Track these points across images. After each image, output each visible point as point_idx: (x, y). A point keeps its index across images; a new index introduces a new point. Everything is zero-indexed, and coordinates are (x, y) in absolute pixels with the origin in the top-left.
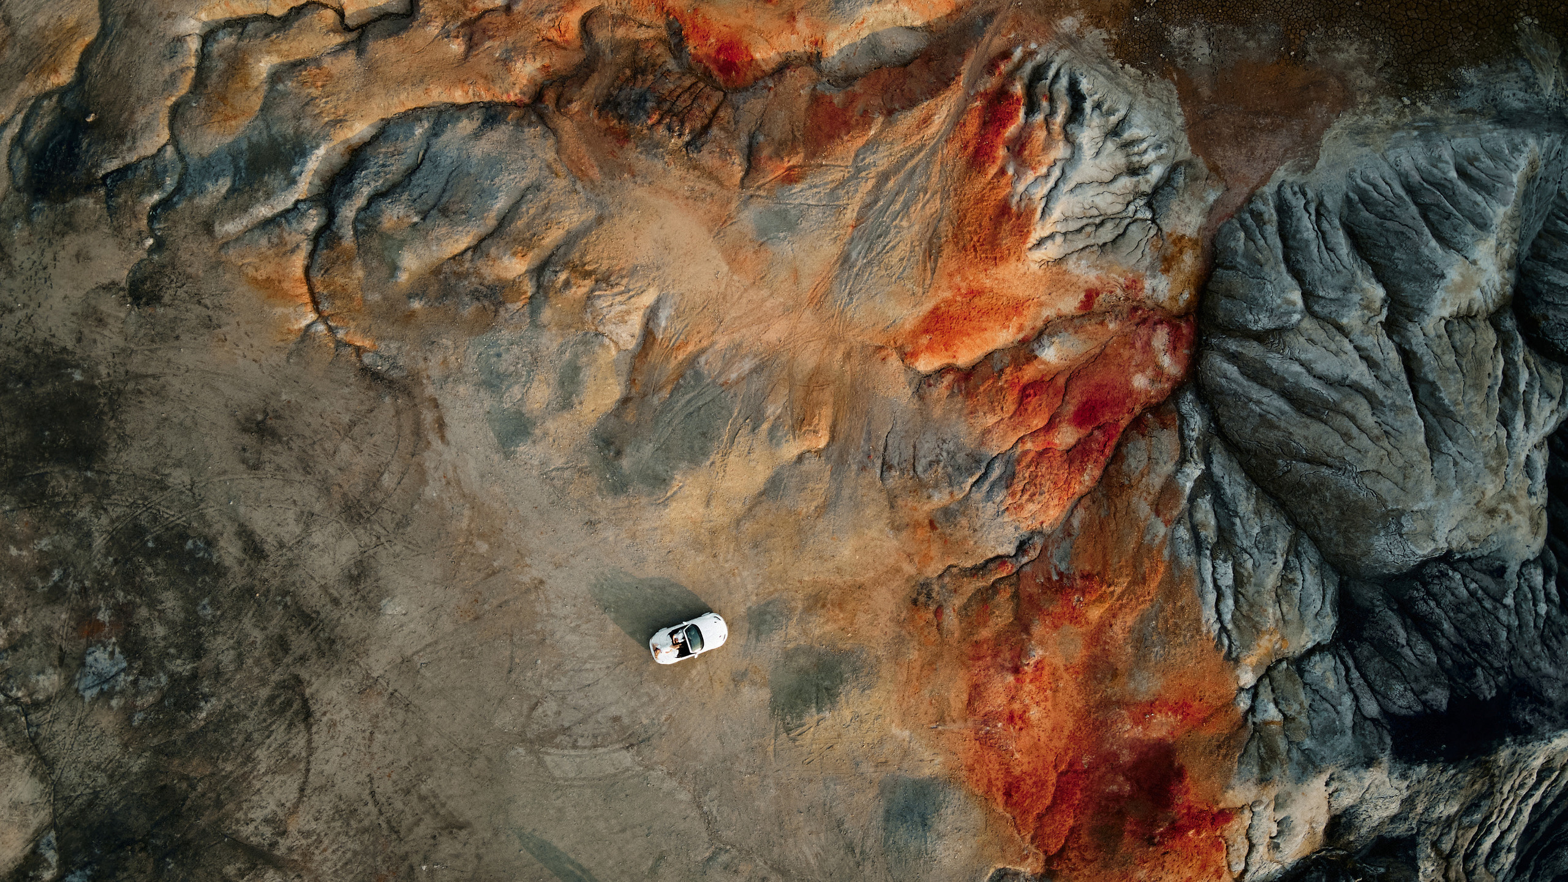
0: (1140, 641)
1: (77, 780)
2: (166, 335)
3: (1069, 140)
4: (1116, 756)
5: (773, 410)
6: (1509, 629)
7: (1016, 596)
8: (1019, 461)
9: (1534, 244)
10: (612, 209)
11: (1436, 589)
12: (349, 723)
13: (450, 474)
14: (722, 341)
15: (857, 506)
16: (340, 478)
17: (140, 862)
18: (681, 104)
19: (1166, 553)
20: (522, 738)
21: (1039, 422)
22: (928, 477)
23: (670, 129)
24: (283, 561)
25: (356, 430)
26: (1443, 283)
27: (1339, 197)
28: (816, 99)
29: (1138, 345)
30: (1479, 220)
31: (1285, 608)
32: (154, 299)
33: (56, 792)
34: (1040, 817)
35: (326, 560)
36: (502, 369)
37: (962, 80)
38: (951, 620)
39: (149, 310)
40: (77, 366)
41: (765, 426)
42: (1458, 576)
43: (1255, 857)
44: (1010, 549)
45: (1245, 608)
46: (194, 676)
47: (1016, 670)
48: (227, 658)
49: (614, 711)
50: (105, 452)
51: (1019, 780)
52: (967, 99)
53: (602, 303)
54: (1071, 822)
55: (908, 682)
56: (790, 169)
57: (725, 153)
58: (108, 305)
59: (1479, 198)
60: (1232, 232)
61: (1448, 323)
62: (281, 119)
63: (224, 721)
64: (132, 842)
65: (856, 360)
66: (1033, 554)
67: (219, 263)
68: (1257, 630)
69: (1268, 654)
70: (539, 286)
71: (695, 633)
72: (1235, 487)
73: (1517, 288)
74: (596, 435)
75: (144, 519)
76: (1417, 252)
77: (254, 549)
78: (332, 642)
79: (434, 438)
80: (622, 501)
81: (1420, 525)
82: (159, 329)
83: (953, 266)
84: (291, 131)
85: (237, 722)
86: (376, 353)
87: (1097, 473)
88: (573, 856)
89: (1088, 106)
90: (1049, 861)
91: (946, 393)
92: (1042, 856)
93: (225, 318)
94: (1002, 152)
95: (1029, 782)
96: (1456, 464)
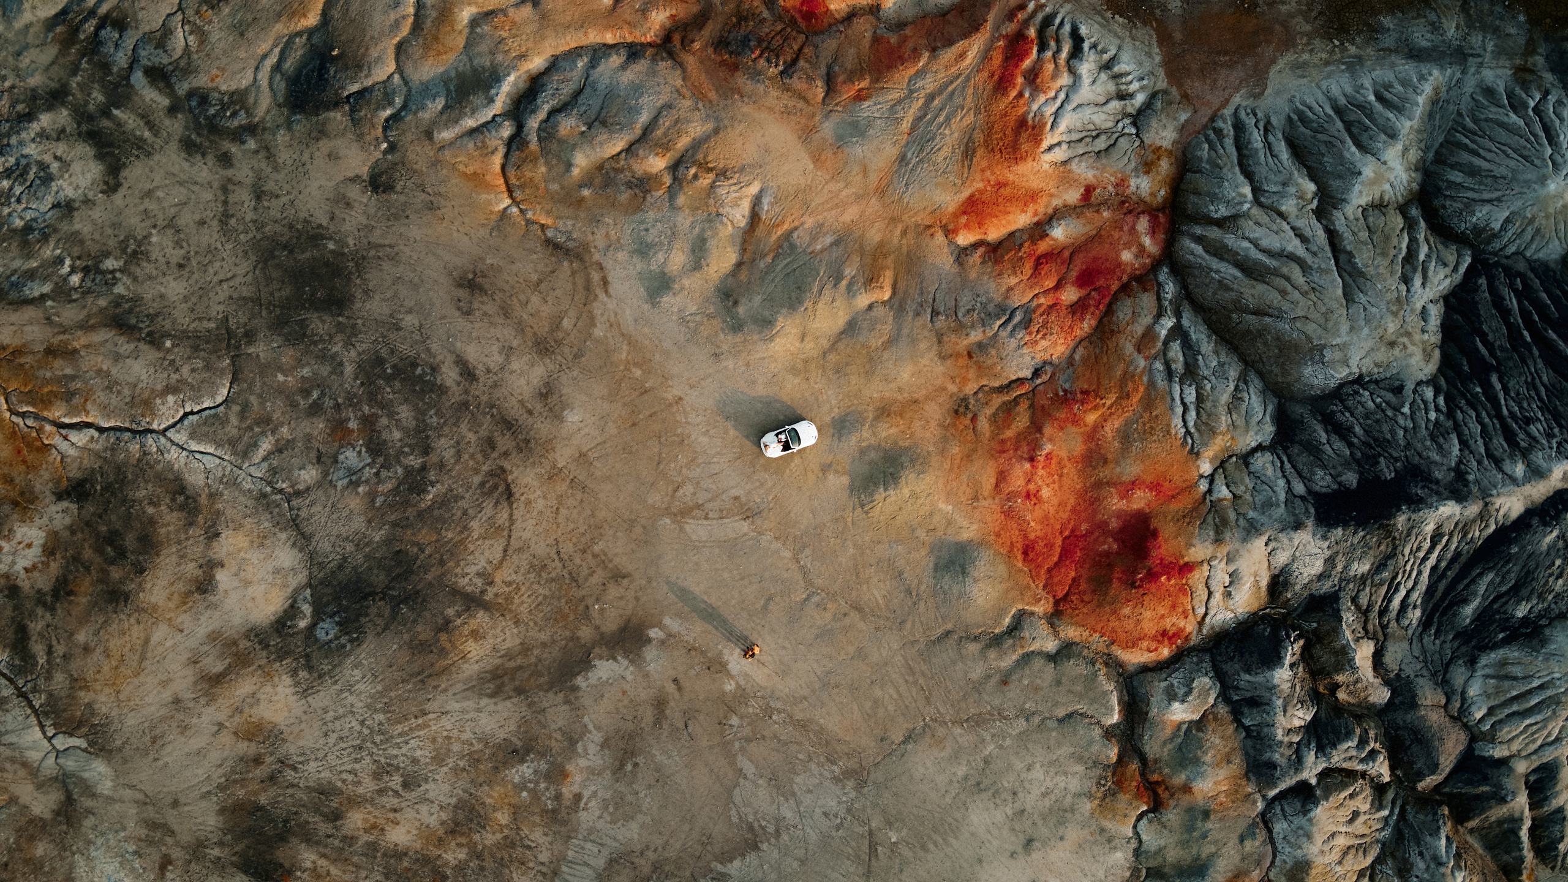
0: (1125, 437)
1: (330, 549)
2: (398, 215)
3: (1072, 71)
4: (1106, 523)
5: (849, 271)
6: (1406, 430)
7: (1032, 406)
8: (1034, 311)
9: (1436, 152)
10: (726, 122)
11: (1350, 403)
12: (541, 501)
13: (612, 319)
14: (809, 222)
15: (913, 341)
16: (531, 321)
17: (379, 608)
18: (775, 44)
19: (1145, 379)
20: (667, 511)
21: (1050, 283)
22: (967, 320)
23: (769, 61)
24: (490, 382)
25: (543, 286)
26: (1360, 179)
27: (1283, 117)
28: (876, 39)
29: (1126, 228)
30: (1390, 132)
31: (1235, 417)
32: (389, 188)
33: (312, 559)
34: (1049, 570)
35: (522, 381)
36: (649, 240)
37: (989, 25)
38: (983, 424)
39: (385, 196)
40: (331, 238)
41: (844, 283)
42: (1367, 393)
43: (1213, 602)
44: (1027, 373)
45: (1204, 417)
46: (424, 468)
47: (1032, 459)
48: (449, 455)
49: (734, 492)
50: (353, 303)
51: (1034, 542)
52: (993, 40)
53: (722, 191)
54: (1073, 574)
55: (951, 469)
56: (860, 90)
57: (810, 79)
58: (354, 192)
59: (1391, 115)
60: (1200, 144)
61: (1364, 210)
62: (479, 54)
63: (445, 501)
64: (373, 594)
65: (910, 236)
66: (1045, 378)
67: (438, 161)
68: (1213, 432)
69: (1222, 451)
70: (675, 179)
71: (796, 436)
72: (1199, 334)
73: (1423, 186)
74: (718, 290)
75: (384, 353)
76: (1342, 157)
77: (468, 373)
78: (527, 441)
79: (600, 292)
80: (739, 338)
81: (1338, 355)
82: (393, 210)
83: (984, 164)
84: (488, 63)
85: (456, 501)
86: (556, 229)
87: (1094, 323)
88: (706, 598)
89: (1086, 46)
90: (1057, 603)
91: (979, 261)
92: (1051, 600)
93: (443, 202)
94: (1020, 80)
95: (1042, 544)
96: (1365, 309)
